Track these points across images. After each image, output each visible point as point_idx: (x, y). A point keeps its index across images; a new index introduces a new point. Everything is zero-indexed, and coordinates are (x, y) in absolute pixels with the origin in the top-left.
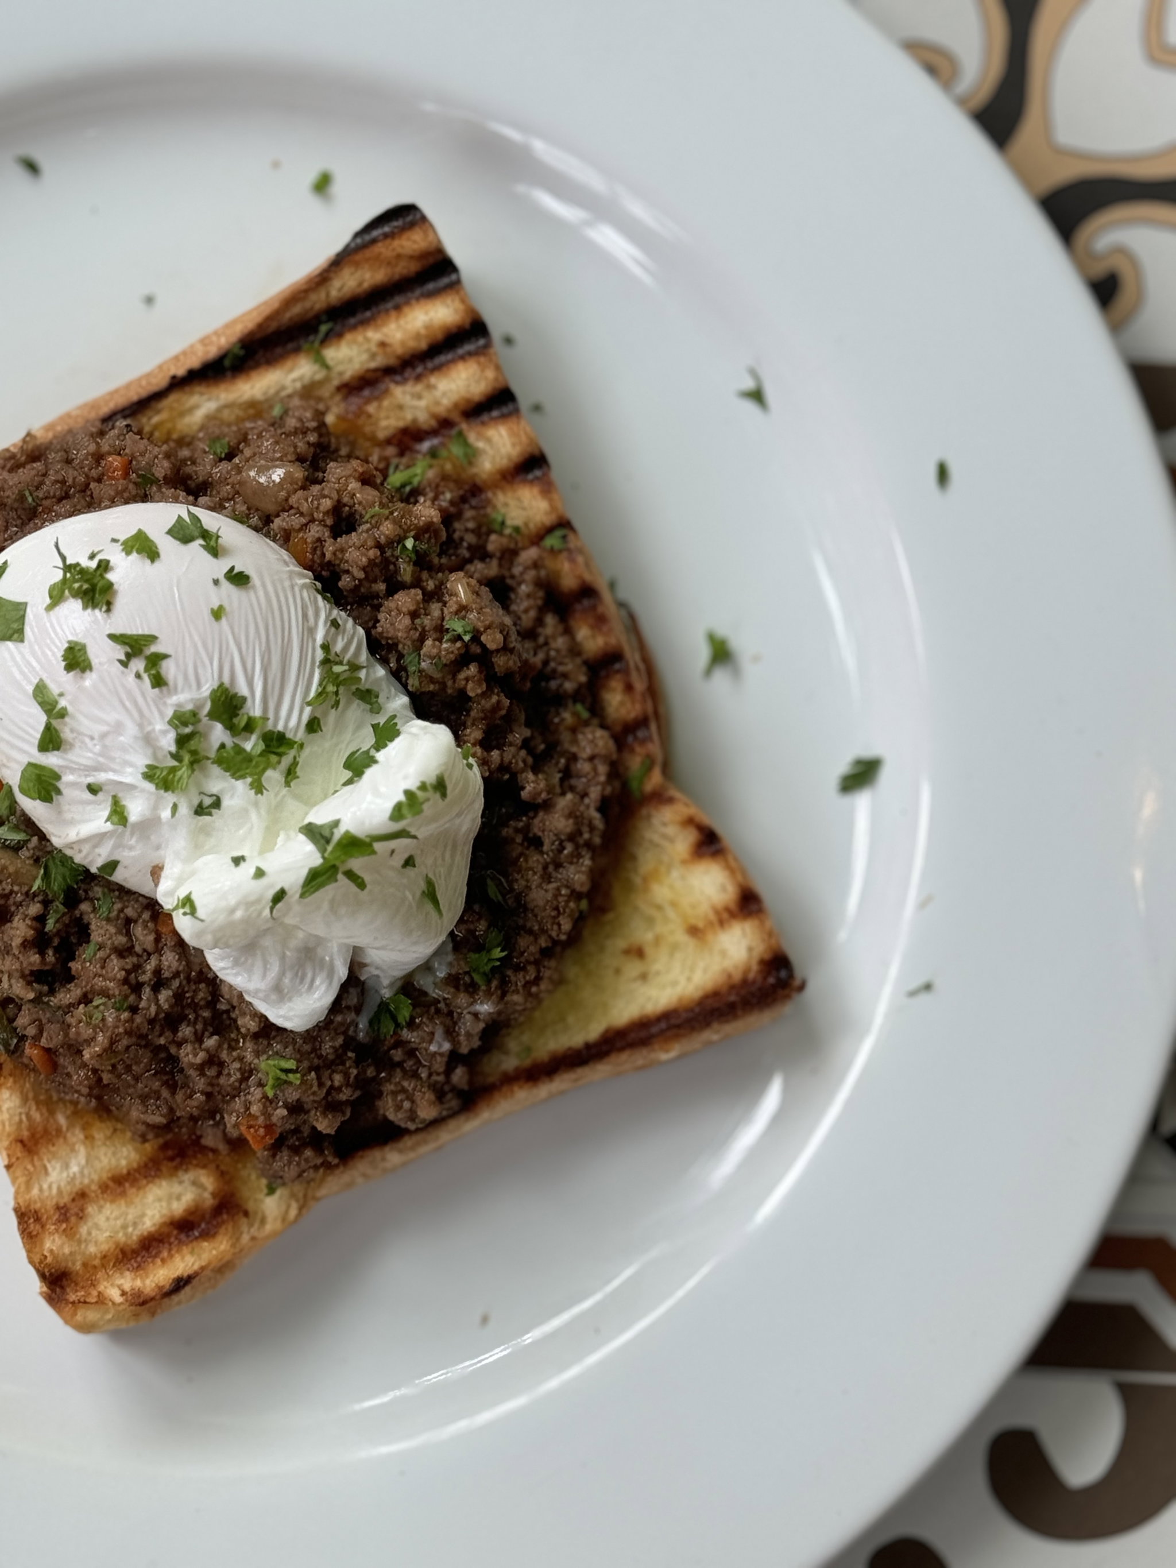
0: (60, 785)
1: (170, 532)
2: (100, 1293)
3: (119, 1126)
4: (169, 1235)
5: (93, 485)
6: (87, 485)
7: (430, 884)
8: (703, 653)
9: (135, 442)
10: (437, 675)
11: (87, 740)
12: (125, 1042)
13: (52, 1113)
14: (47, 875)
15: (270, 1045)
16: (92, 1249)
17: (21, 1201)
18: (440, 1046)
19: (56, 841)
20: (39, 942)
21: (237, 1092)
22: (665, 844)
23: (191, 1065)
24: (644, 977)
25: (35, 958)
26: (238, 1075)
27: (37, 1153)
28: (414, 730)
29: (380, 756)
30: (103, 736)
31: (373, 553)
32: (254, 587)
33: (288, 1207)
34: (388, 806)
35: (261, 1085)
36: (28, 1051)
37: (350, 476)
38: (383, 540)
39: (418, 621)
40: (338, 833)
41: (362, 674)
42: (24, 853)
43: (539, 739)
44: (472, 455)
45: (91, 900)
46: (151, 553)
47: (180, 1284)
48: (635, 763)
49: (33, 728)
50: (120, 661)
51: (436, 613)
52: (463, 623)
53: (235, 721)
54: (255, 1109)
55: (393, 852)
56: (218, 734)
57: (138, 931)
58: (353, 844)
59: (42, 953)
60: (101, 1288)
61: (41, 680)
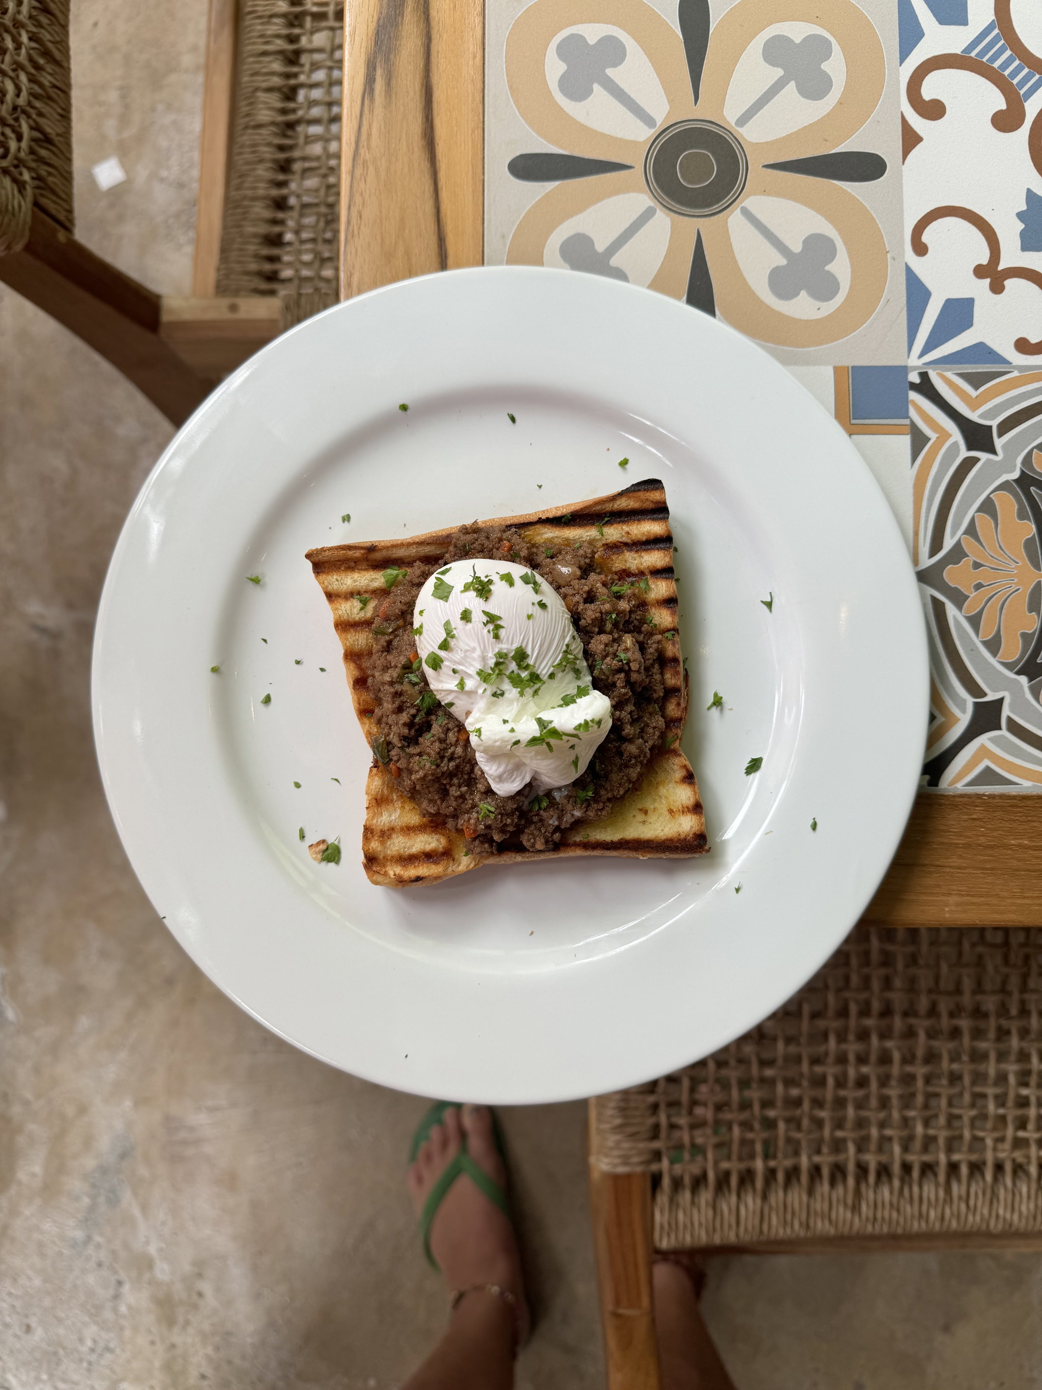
0: (442, 666)
1: (521, 577)
2: (385, 871)
3: (416, 807)
4: (421, 857)
5: (494, 550)
6: (492, 550)
7: (577, 758)
8: (711, 700)
9: (516, 539)
10: (607, 673)
11: (459, 651)
12: (430, 778)
13: (392, 792)
14: (423, 699)
15: (486, 798)
16: (389, 852)
17: (368, 823)
18: (554, 822)
19: (432, 687)
20: (410, 725)
21: (468, 812)
22: (672, 772)
23: (453, 796)
24: (644, 822)
25: (407, 731)
26: (470, 806)
27: (381, 806)
28: (595, 695)
29: (578, 700)
30: (466, 651)
31: (598, 615)
32: (548, 612)
33: (471, 862)
34: (577, 723)
35: (477, 812)
36: (391, 765)
37: (598, 581)
38: (604, 611)
39: (607, 648)
40: (551, 726)
41: (578, 662)
42: (417, 687)
43: (636, 713)
44: (648, 589)
45: (437, 715)
46: (511, 583)
47: (418, 879)
48: (670, 735)
49: (439, 637)
50: (484, 623)
51: (615, 648)
52: (625, 655)
53: (522, 663)
54: (472, 821)
55: (568, 741)
56: (513, 666)
57: (450, 734)
58: (555, 733)
59: (410, 730)
60: (387, 869)
61: (449, 620)
